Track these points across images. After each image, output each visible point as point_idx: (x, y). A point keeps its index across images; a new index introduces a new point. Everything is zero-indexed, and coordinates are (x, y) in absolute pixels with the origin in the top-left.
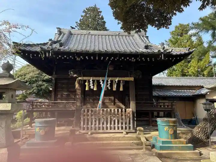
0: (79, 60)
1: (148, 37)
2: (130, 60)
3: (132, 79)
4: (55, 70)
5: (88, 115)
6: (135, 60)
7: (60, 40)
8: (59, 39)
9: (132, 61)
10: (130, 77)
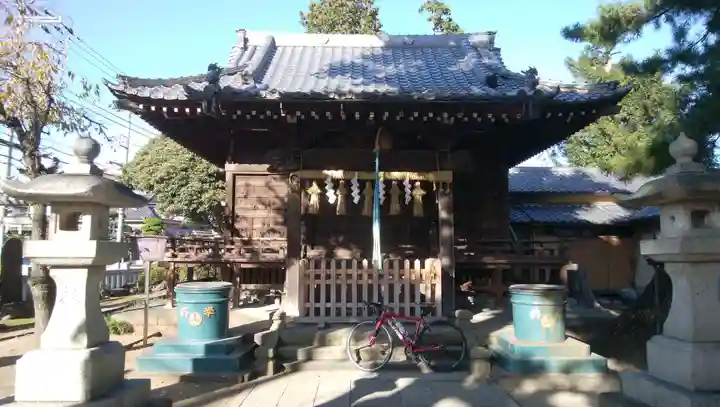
0: (295, 120)
1: (499, 50)
2: (439, 119)
3: (447, 176)
4: (232, 150)
5: (328, 277)
6: (453, 119)
7: (246, 66)
8: (240, 64)
9: (446, 121)
10: (441, 170)
